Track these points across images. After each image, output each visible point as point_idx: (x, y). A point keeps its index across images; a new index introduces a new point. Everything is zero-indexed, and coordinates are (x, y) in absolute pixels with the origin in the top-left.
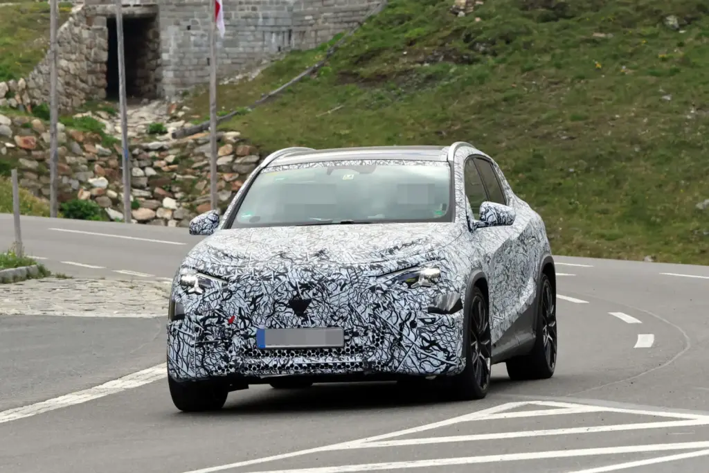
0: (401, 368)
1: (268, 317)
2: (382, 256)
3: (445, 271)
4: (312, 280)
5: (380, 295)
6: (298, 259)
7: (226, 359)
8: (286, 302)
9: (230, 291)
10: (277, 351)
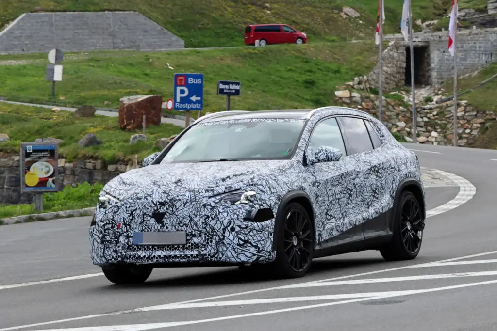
0: (223, 258)
1: (140, 224)
2: (217, 183)
3: (260, 193)
4: (167, 200)
5: (209, 210)
6: (163, 185)
7: (116, 251)
8: (151, 214)
9: (118, 207)
10: (146, 247)
